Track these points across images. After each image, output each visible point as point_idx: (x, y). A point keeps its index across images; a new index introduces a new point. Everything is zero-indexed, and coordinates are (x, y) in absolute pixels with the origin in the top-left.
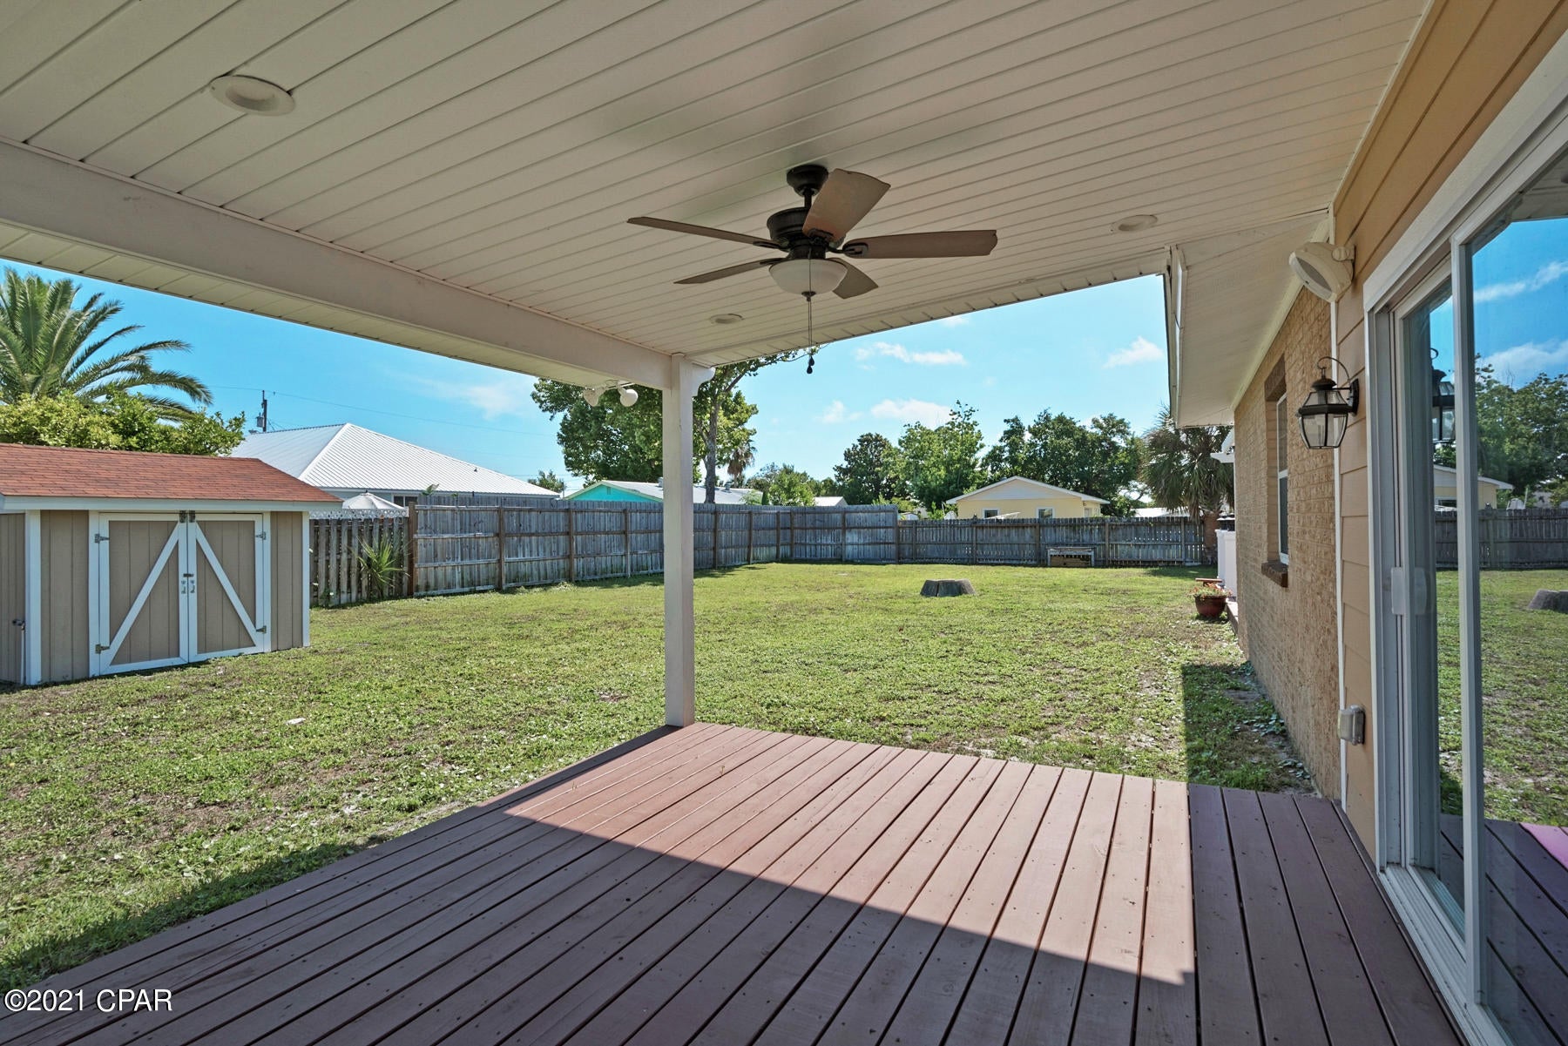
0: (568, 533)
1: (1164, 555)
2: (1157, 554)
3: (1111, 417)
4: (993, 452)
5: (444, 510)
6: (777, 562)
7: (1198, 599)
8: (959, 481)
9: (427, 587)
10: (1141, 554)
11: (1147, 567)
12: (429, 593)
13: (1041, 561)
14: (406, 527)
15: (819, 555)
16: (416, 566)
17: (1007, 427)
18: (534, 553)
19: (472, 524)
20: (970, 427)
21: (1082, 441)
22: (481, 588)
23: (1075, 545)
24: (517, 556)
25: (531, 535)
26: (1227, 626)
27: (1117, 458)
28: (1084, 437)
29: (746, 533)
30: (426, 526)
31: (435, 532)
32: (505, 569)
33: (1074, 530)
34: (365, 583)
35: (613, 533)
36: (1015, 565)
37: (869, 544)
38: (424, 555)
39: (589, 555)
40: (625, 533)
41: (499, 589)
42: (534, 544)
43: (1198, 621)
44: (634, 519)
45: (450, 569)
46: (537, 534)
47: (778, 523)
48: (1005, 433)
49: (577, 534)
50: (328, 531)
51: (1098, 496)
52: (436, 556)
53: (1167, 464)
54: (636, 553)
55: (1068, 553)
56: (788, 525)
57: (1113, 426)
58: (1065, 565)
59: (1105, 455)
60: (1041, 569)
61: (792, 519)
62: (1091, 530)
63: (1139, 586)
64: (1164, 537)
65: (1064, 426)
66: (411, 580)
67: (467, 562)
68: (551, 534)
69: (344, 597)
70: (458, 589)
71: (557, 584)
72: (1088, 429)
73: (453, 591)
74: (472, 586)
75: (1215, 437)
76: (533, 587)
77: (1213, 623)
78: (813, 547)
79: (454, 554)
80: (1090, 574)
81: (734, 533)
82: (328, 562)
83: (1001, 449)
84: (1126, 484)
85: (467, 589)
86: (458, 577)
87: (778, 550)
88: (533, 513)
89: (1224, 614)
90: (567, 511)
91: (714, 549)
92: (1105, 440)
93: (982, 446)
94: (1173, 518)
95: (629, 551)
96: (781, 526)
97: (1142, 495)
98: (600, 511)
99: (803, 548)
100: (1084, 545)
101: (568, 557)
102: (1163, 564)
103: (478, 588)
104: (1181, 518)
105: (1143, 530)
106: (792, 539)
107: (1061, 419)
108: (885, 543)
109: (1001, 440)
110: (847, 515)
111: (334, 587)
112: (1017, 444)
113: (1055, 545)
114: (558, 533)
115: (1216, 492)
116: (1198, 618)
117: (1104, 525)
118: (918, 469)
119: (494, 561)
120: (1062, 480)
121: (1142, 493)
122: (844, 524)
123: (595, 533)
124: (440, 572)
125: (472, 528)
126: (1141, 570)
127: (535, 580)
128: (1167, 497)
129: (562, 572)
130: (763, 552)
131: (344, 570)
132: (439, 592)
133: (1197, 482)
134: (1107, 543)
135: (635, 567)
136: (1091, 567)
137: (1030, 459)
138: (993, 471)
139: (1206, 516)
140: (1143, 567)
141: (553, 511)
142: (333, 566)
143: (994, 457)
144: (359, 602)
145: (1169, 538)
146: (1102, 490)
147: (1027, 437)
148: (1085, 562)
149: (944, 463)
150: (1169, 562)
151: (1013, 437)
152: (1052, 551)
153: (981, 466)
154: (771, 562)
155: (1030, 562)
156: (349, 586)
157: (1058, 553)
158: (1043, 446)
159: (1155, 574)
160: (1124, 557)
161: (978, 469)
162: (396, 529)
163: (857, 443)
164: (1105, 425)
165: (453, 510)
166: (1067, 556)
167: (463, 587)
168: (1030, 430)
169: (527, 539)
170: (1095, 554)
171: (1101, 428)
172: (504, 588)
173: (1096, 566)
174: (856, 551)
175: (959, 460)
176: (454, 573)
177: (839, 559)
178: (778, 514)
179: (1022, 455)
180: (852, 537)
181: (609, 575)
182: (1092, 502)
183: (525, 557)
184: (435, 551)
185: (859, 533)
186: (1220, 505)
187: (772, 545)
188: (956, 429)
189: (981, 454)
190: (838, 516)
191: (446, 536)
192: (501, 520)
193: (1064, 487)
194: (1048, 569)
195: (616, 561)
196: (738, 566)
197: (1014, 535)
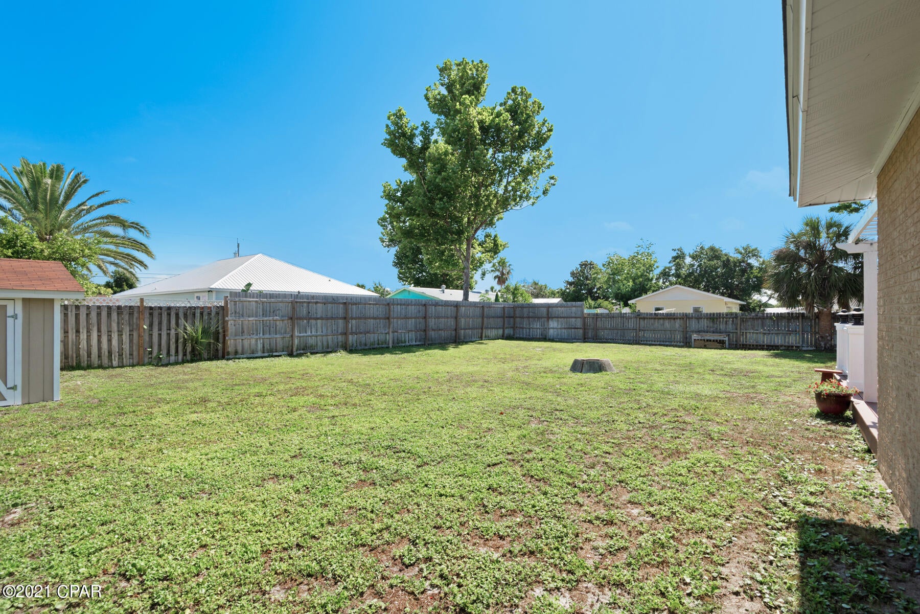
0: (345, 318)
1: (785, 342)
2: (778, 340)
3: (748, 247)
4: (664, 270)
5: (249, 302)
6: (503, 339)
7: (819, 396)
8: (641, 289)
9: (236, 353)
10: (766, 340)
11: (771, 350)
12: (237, 356)
13: (687, 343)
14: (221, 313)
15: (531, 335)
16: (227, 338)
17: (675, 254)
18: (320, 330)
19: (272, 311)
20: (649, 255)
21: (726, 263)
22: (277, 354)
23: (713, 332)
24: (306, 332)
25: (317, 319)
26: (854, 429)
27: (752, 273)
28: (728, 260)
29: (480, 320)
30: (236, 312)
31: (243, 316)
32: (296, 341)
33: (713, 321)
34: (189, 349)
35: (380, 318)
36: (667, 346)
37: (565, 328)
38: (234, 330)
39: (361, 333)
40: (388, 318)
41: (291, 355)
42: (319, 325)
43: (818, 420)
44: (395, 310)
45: (254, 342)
46: (321, 318)
47: (504, 313)
48: (673, 258)
49: (352, 318)
50: (161, 314)
51: (738, 299)
52: (243, 332)
53: (788, 273)
54: (397, 332)
55: (708, 338)
56: (512, 314)
57: (749, 252)
58: (705, 347)
59: (743, 271)
60: (686, 349)
61: (514, 311)
62: (726, 322)
63: (761, 368)
64: (785, 328)
65: (715, 254)
66: (224, 349)
67: (267, 336)
68: (332, 318)
69: (172, 359)
70: (260, 354)
71: (335, 351)
72: (731, 255)
73: (256, 355)
74: (271, 352)
75: (830, 251)
76: (317, 353)
77: (837, 423)
78: (528, 330)
79: (257, 331)
80: (723, 354)
81: (471, 320)
82: (160, 335)
83: (670, 269)
84: (759, 292)
85: (266, 354)
86: (260, 346)
87: (504, 331)
88: (319, 305)
89: (849, 413)
90: (345, 303)
91: (456, 330)
92: (743, 262)
93: (657, 267)
94: (792, 314)
95: (391, 330)
96: (506, 315)
97: (770, 298)
98: (370, 304)
99: (521, 330)
100: (720, 333)
101: (345, 334)
102: (783, 348)
103: (275, 354)
104: (799, 313)
105: (768, 322)
106: (514, 324)
107: (712, 249)
108: (575, 328)
109: (670, 262)
110: (550, 309)
111: (164, 352)
112: (680, 265)
113: (698, 332)
114: (338, 318)
115: (828, 293)
116: (818, 415)
117: (736, 318)
118: (615, 281)
119: (289, 336)
120: (712, 288)
121: (770, 297)
122: (548, 314)
123: (366, 318)
124: (246, 343)
125: (272, 314)
126: (765, 353)
127: (320, 349)
128: (788, 299)
129: (340, 344)
130: (493, 333)
131: (173, 340)
132: (245, 356)
133: (813, 287)
134: (739, 332)
135: (396, 341)
136: (725, 348)
137: (690, 275)
138: (664, 283)
139: (820, 312)
140: (767, 349)
141: (335, 303)
142: (164, 338)
143: (665, 274)
144: (183, 362)
145: (789, 328)
146: (740, 295)
147: (688, 260)
148: (721, 345)
149: (631, 278)
150: (788, 347)
151: (678, 260)
152: (695, 336)
153: (656, 279)
154: (498, 339)
155: (679, 344)
156: (177, 351)
157: (700, 338)
158: (699, 266)
159: (776, 356)
160: (752, 342)
161: (654, 281)
162: (213, 314)
163: (579, 266)
164: (743, 251)
165: (256, 302)
166: (707, 340)
167: (264, 352)
168: (690, 256)
169: (313, 322)
170: (729, 339)
171: (741, 253)
172: (295, 354)
173: (730, 348)
174: (555, 333)
175: (642, 276)
176: (256, 344)
177: (545, 339)
178: (504, 308)
179: (684, 271)
180: (553, 324)
181: (376, 346)
182: (732, 303)
183: (313, 333)
184: (242, 328)
185: (558, 321)
186: (832, 304)
187: (500, 328)
188: (640, 256)
189: (657, 272)
190: (545, 310)
191: (250, 319)
192: (294, 308)
193: (714, 293)
194: (691, 350)
195: (382, 337)
196: (472, 342)
197: (667, 324)
